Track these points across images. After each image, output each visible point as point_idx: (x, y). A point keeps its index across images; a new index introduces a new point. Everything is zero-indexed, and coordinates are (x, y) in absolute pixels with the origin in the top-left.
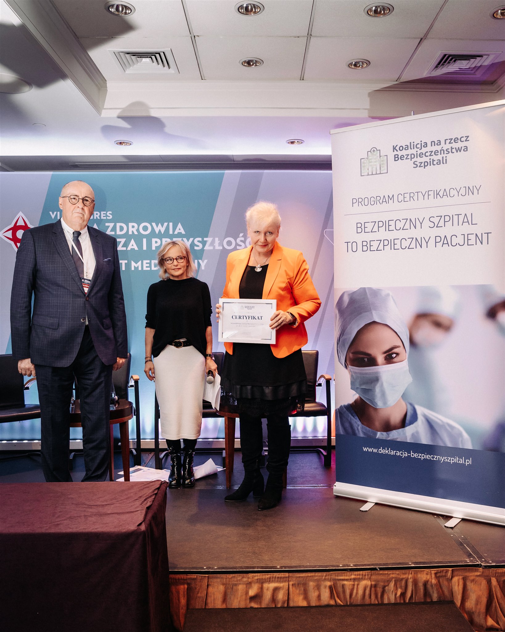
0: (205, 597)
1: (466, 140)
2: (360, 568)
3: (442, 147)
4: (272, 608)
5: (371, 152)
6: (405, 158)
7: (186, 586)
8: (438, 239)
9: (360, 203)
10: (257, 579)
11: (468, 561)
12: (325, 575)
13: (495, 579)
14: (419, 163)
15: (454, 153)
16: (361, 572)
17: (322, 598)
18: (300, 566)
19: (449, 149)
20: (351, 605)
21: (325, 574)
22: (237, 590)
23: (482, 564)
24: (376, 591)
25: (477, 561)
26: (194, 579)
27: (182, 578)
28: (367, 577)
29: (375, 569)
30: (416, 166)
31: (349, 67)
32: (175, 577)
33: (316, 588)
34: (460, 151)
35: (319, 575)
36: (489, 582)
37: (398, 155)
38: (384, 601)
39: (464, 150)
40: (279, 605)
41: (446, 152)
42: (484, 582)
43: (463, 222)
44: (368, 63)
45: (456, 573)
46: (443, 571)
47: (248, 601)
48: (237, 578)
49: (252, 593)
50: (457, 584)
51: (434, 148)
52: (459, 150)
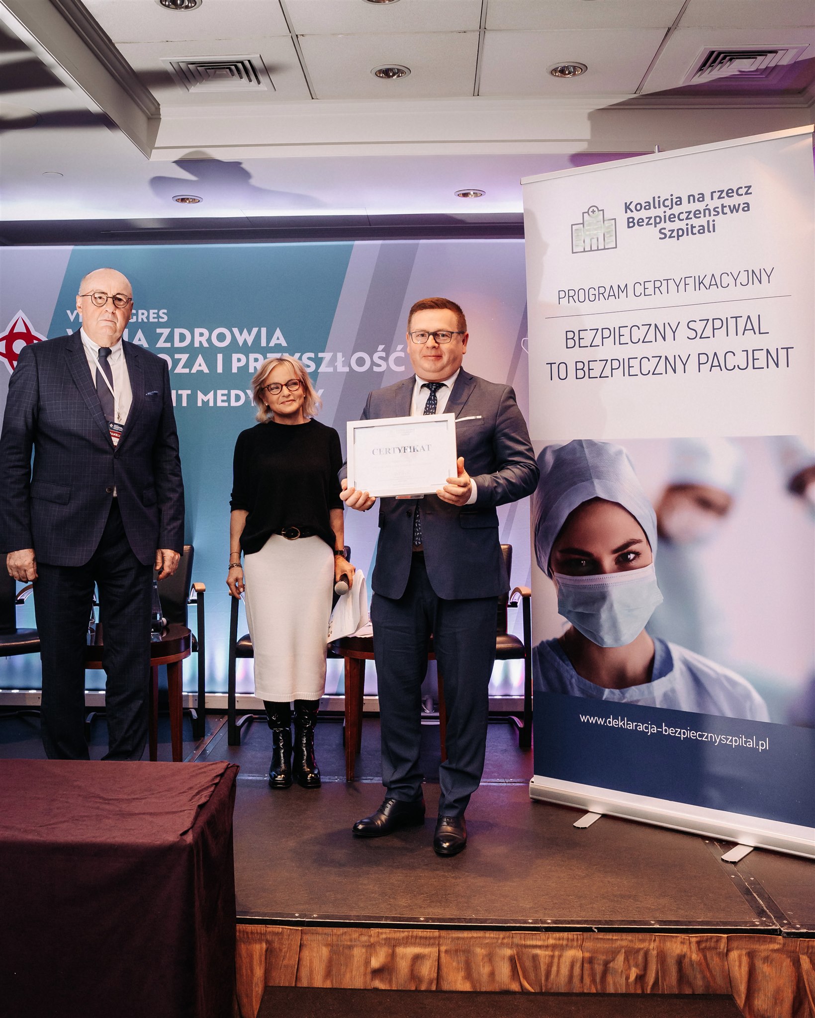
0: (296, 967)
1: (747, 193)
2: (563, 927)
3: (707, 205)
4: (410, 991)
5: (589, 214)
6: (645, 223)
7: (264, 946)
8: (703, 359)
9: (571, 298)
10: (386, 939)
11: (757, 923)
12: (501, 936)
13: (806, 957)
14: (669, 231)
15: (726, 213)
16: (565, 934)
17: (497, 978)
18: (459, 920)
19: (718, 208)
20: (549, 994)
21: (502, 934)
22: (350, 958)
23: (782, 929)
24: (592, 969)
25: (774, 924)
26: (277, 934)
27: (259, 931)
28: (575, 944)
29: (590, 930)
30: (663, 236)
31: (553, 75)
32: (246, 929)
33: (486, 959)
34: (737, 211)
35: (492, 935)
36: (797, 963)
37: (633, 219)
38: (605, 988)
39: (743, 210)
40: (423, 987)
41: (713, 213)
42: (787, 963)
43: (745, 330)
44: (584, 68)
45: (735, 944)
46: (712, 938)
47: (369, 977)
48: (350, 935)
49: (375, 963)
50: (737, 963)
51: (694, 207)
52: (734, 209)
